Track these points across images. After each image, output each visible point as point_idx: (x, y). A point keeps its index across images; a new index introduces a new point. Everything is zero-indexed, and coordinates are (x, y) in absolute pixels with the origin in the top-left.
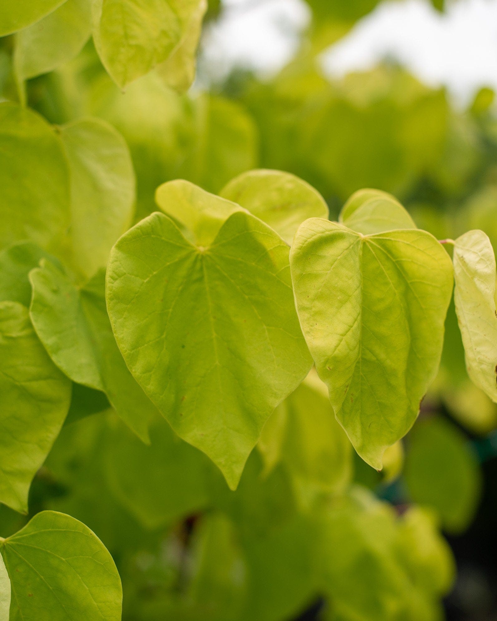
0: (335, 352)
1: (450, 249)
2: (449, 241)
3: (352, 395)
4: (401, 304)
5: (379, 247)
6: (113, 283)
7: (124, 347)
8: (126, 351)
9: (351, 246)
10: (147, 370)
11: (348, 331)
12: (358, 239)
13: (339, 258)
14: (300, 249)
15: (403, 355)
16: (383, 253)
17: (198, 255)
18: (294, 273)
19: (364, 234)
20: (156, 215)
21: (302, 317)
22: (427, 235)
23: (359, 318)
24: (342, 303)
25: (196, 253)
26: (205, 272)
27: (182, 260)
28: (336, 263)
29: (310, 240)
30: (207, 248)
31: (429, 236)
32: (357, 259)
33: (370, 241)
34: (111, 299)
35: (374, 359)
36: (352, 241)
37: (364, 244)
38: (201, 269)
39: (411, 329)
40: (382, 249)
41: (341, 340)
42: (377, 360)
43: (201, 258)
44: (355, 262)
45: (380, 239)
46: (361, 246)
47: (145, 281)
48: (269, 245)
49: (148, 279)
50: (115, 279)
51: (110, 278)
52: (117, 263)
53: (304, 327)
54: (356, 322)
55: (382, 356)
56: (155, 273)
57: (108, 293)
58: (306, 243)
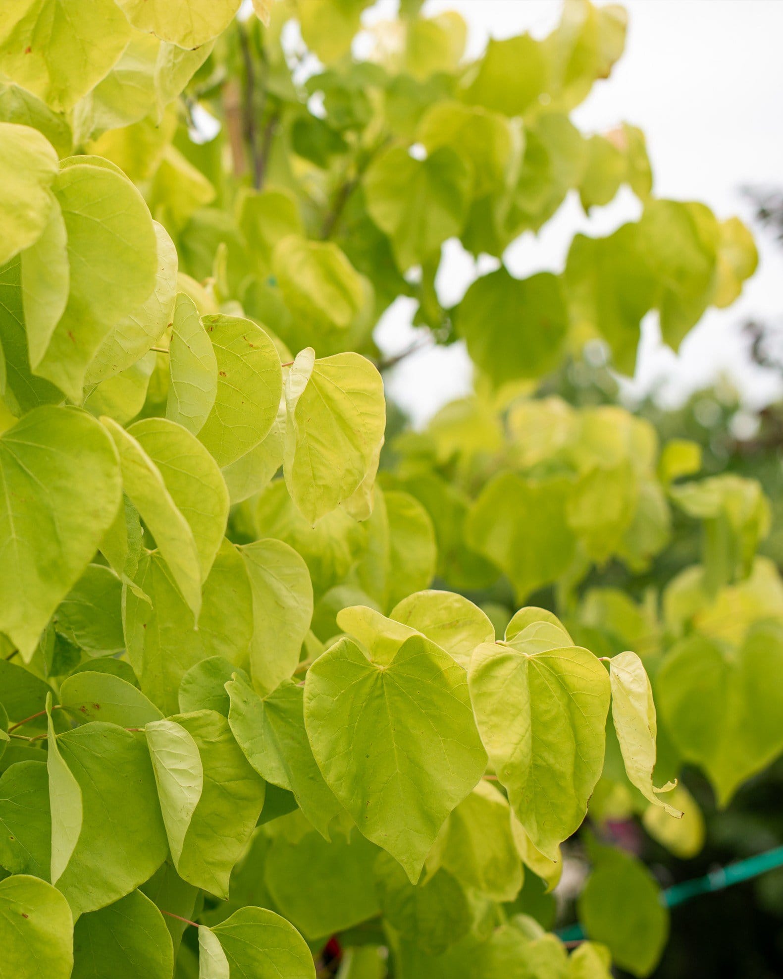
0: (513, 759)
1: (607, 665)
2: (605, 658)
3: (527, 796)
4: (566, 714)
5: (543, 664)
6: (309, 703)
7: (320, 759)
8: (321, 762)
9: (519, 666)
10: (339, 779)
11: (521, 741)
12: (524, 659)
13: (509, 677)
14: (476, 672)
15: (570, 759)
16: (547, 670)
17: (379, 673)
18: (472, 692)
19: (528, 654)
20: (343, 640)
21: (481, 730)
22: (585, 651)
23: (530, 728)
24: (515, 716)
25: (378, 671)
26: (385, 687)
27: (366, 679)
28: (506, 682)
29: (484, 663)
30: (387, 667)
31: (586, 651)
32: (525, 677)
33: (534, 659)
34: (309, 717)
35: (544, 764)
36: (519, 661)
37: (529, 662)
38: (382, 686)
39: (575, 736)
40: (544, 665)
41: (515, 749)
42: (547, 764)
43: (382, 676)
44: (523, 679)
45: (542, 658)
46: (527, 665)
47: (335, 699)
48: (443, 665)
49: (337, 697)
50: (311, 700)
51: (307, 699)
52: (312, 685)
53: (484, 739)
54: (528, 733)
55: (551, 761)
56: (342, 692)
57: (305, 711)
58: (481, 666)
